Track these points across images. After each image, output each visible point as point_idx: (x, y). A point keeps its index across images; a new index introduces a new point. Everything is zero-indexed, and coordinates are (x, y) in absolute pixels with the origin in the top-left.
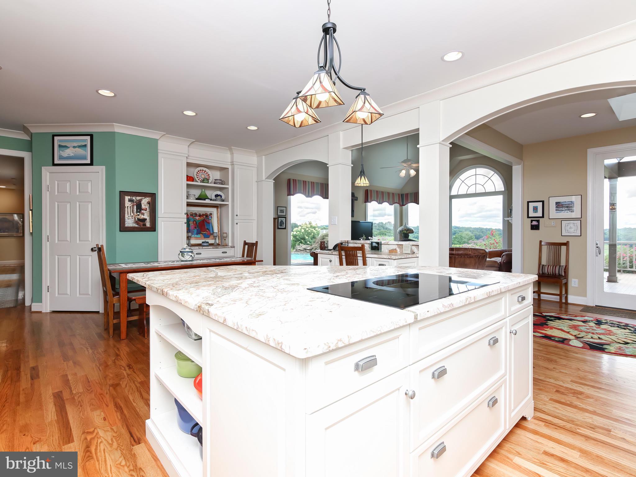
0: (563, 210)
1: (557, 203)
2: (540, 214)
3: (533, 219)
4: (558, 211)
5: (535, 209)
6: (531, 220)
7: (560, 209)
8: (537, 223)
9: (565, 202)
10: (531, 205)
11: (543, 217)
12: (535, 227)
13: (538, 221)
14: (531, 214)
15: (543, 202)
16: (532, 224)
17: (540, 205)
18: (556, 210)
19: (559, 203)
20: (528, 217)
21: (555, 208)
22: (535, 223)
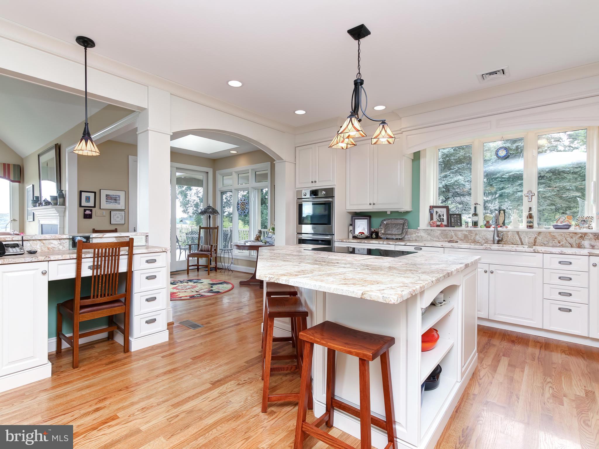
0: (111, 202)
1: (107, 195)
2: (91, 204)
3: (86, 209)
4: (108, 203)
5: (88, 199)
6: (84, 209)
7: (109, 201)
8: (91, 213)
9: (114, 195)
10: (84, 195)
11: (95, 207)
12: (88, 217)
13: (91, 211)
14: (84, 203)
15: (95, 193)
16: (85, 213)
17: (92, 195)
18: (106, 202)
19: (109, 195)
20: (80, 206)
21: (105, 200)
22: (88, 212)
